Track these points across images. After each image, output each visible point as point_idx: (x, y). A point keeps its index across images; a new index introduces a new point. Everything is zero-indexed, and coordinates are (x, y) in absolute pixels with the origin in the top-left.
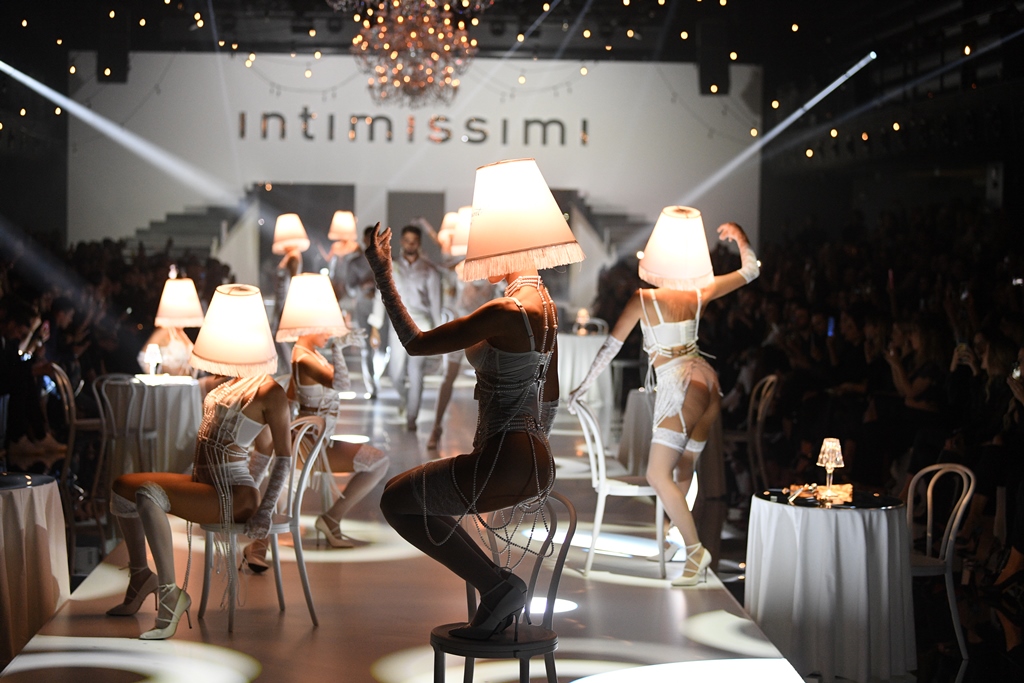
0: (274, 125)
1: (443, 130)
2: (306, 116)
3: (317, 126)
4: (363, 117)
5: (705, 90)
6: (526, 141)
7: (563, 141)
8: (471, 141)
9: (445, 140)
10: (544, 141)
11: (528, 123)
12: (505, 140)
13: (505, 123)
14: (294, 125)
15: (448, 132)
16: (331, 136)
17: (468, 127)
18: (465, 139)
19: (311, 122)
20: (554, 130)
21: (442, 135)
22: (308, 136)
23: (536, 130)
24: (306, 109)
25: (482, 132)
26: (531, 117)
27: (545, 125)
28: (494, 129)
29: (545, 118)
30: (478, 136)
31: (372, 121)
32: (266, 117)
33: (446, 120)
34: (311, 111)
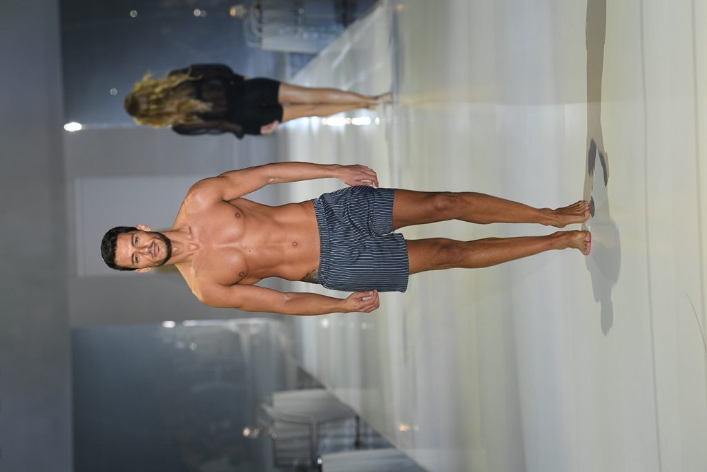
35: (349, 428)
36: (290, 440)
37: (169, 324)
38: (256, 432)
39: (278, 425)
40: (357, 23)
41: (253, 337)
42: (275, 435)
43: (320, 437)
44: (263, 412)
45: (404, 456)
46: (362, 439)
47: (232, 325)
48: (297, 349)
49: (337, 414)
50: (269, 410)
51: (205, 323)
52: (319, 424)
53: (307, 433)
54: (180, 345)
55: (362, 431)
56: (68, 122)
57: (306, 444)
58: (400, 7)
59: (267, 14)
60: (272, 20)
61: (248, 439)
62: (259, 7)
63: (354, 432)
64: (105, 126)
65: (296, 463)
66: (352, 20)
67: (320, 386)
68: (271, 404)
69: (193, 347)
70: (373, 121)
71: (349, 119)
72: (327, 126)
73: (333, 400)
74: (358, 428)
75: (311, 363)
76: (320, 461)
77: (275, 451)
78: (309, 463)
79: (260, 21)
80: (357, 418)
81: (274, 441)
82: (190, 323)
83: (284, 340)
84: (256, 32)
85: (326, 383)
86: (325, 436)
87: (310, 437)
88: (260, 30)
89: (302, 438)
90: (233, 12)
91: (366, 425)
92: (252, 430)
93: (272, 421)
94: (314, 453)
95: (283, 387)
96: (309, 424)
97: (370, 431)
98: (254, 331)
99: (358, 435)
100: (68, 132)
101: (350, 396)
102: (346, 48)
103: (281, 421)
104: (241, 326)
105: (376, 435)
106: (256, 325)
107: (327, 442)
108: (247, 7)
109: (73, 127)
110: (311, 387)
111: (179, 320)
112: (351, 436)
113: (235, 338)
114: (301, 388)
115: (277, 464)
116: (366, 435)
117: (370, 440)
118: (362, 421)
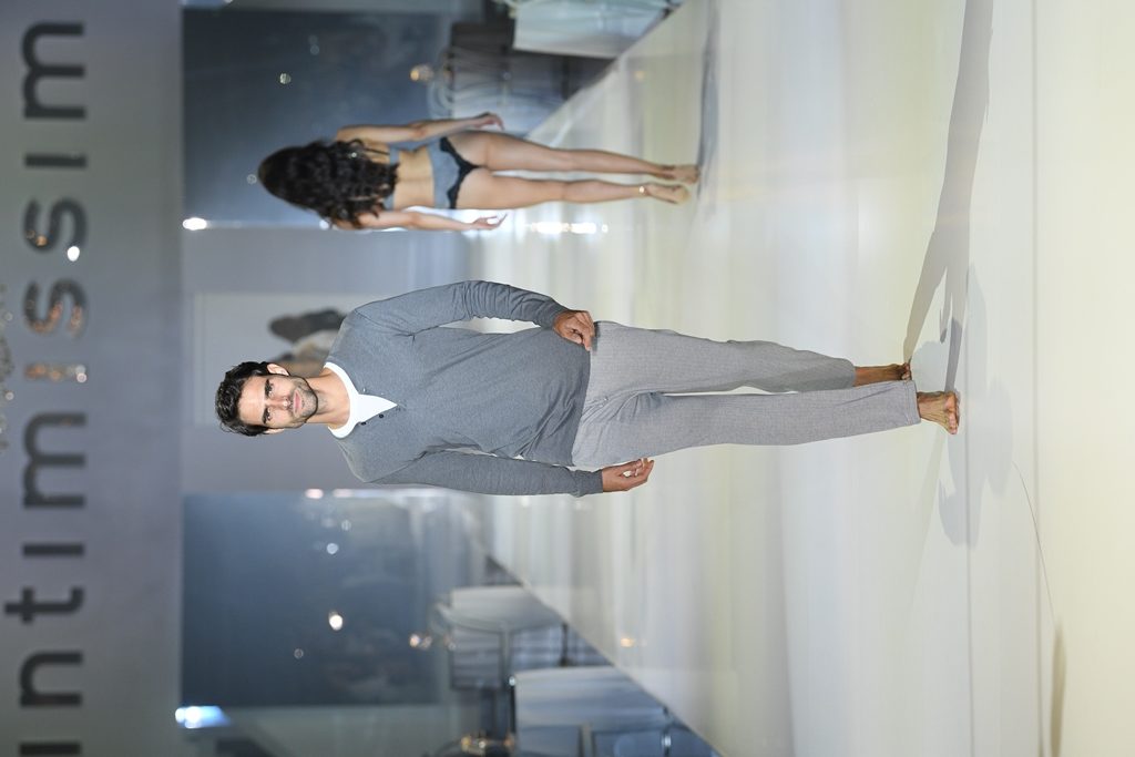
0: (47, 680)
1: (54, 301)
2: (27, 608)
3: (51, 582)
4: (29, 478)
6: (76, 113)
7: (73, 29)
8: (78, 240)
9: (79, 299)
10: (75, 71)
11: (34, 109)
12: (78, 162)
13: (34, 161)
14: (48, 634)
15: (58, 290)
16: (75, 550)
19: (41, 597)
20: (48, 49)
21: (67, 300)
22: (77, 597)
23: (50, 91)
24: (11, 609)
25: (57, 212)
26: (19, 103)
27: (37, 71)
28: (50, 186)
29: (22, 70)
30: (68, 221)
31: (38, 460)
32: (30, 698)
33: (32, 293)
34: (16, 597)
35: (552, 640)
36: (473, 653)
37: (315, 494)
38: (427, 642)
39: (457, 633)
40: (581, 95)
41: (426, 516)
42: (453, 646)
43: (513, 651)
44: (438, 615)
45: (627, 679)
46: (570, 656)
47: (400, 497)
48: (486, 533)
49: (537, 620)
50: (446, 612)
51: (364, 494)
52: (513, 633)
53: (495, 644)
54: (329, 523)
55: (570, 644)
56: (188, 218)
57: (495, 659)
58: (639, 75)
59: (461, 78)
60: (468, 87)
61: (416, 650)
62: (449, 69)
63: (559, 645)
64: (237, 224)
65: (480, 684)
66: (575, 90)
67: (516, 583)
68: (449, 604)
69: (346, 525)
70: (599, 228)
71: (567, 225)
72: (537, 233)
73: (533, 602)
74: (565, 641)
75: (504, 553)
76: (512, 682)
77: (452, 668)
78: (497, 685)
79: (451, 87)
80: (565, 627)
81: (451, 654)
82: (343, 494)
83: (469, 519)
84: (444, 101)
85: (524, 579)
86: (520, 650)
87: (500, 651)
88: (450, 100)
89: (489, 652)
90: (415, 74)
91: (576, 637)
92: (422, 639)
93: (449, 627)
94: (506, 669)
95: (466, 582)
96: (500, 634)
97: (581, 645)
98: (427, 507)
99: (565, 650)
100: (188, 230)
101: (557, 598)
102: (566, 127)
103: (462, 627)
104: (411, 499)
105: (591, 650)
106: (432, 499)
107: (523, 657)
108: (435, 69)
109: (195, 224)
110: (503, 583)
111: (328, 488)
112: (555, 651)
113: (403, 515)
114: (491, 584)
115: (454, 685)
116: (576, 650)
117: (581, 657)
118: (570, 631)
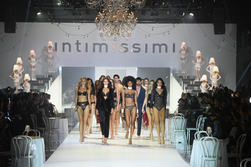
0: (67, 47)
1: (125, 48)
2: (78, 43)
3: (82, 47)
4: (97, 44)
5: (216, 32)
6: (154, 52)
7: (166, 51)
8: (134, 51)
9: (125, 52)
10: (160, 51)
11: (154, 45)
12: (146, 52)
13: (146, 45)
14: (74, 47)
15: (127, 49)
16: (87, 51)
17: (133, 46)
18: (132, 51)
19: (80, 46)
20: (163, 47)
21: (125, 50)
22: (80, 51)
23: (157, 47)
24: (78, 41)
25: (139, 48)
26: (155, 43)
27: (160, 46)
28: (143, 48)
29: (160, 43)
30: (137, 50)
31: (100, 45)
32: (64, 44)
33: (126, 45)
34: (79, 42)
35: (71, 125)
89: (70, 115)
97: (71, 129)
116: (70, 128)
118: (73, 127)
